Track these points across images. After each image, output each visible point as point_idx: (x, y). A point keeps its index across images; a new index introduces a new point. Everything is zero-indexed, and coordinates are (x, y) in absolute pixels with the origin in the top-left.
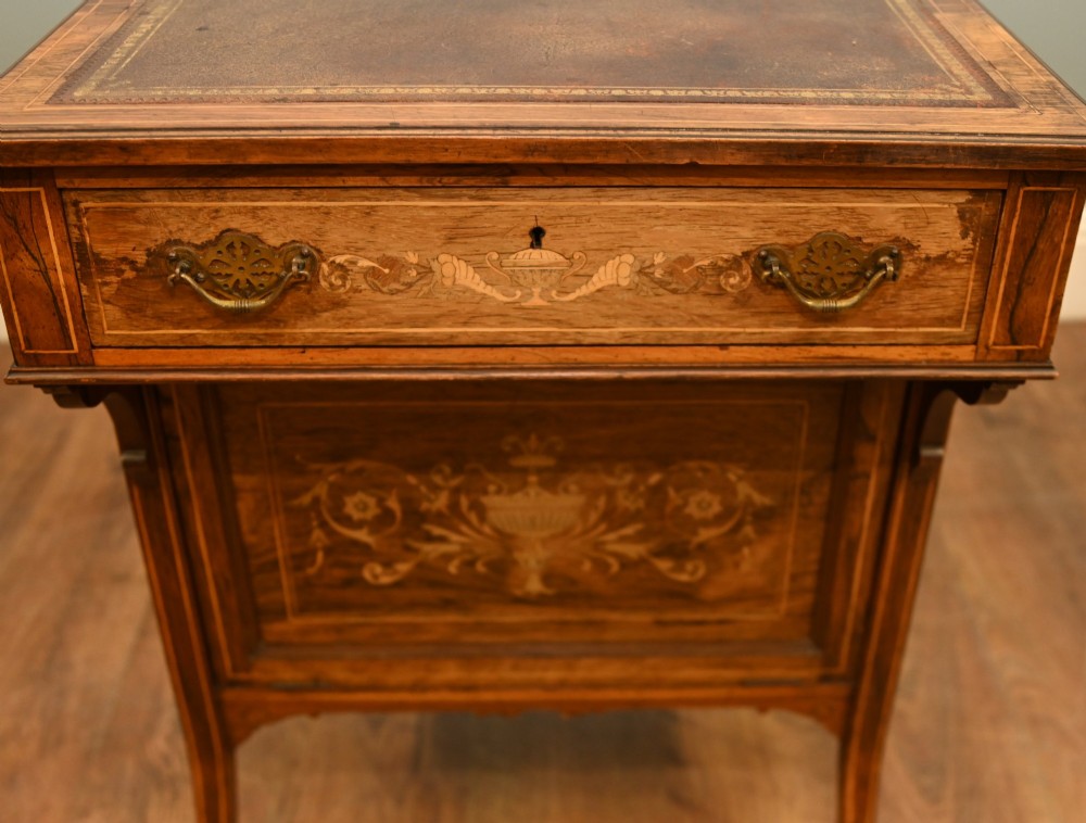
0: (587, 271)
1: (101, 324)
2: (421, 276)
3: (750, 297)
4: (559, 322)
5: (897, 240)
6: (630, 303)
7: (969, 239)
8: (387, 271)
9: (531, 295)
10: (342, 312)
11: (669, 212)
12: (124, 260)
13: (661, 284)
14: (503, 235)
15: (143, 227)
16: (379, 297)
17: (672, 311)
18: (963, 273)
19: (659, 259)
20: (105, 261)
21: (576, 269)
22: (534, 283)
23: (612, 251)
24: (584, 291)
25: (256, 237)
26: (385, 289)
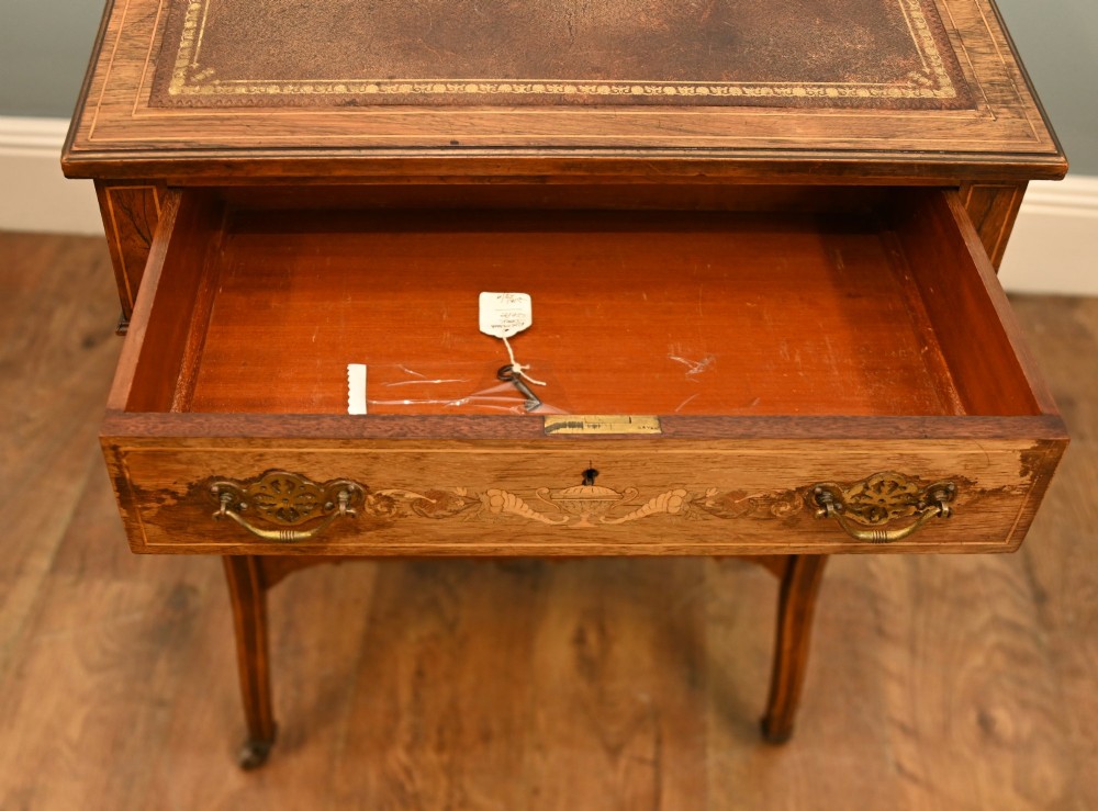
0: (638, 502)
1: (142, 538)
2: (468, 505)
3: (799, 520)
4: (604, 540)
5: (955, 477)
6: (678, 526)
7: (1028, 477)
8: (434, 501)
9: (580, 519)
10: (389, 531)
11: (727, 458)
12: (165, 491)
13: (711, 511)
14: (555, 475)
15: (184, 467)
16: (425, 520)
17: (718, 531)
18: (1017, 502)
19: (711, 493)
20: (145, 492)
21: (626, 500)
22: (583, 510)
23: (664, 487)
24: (633, 516)
25: (302, 476)
26: (431, 515)
